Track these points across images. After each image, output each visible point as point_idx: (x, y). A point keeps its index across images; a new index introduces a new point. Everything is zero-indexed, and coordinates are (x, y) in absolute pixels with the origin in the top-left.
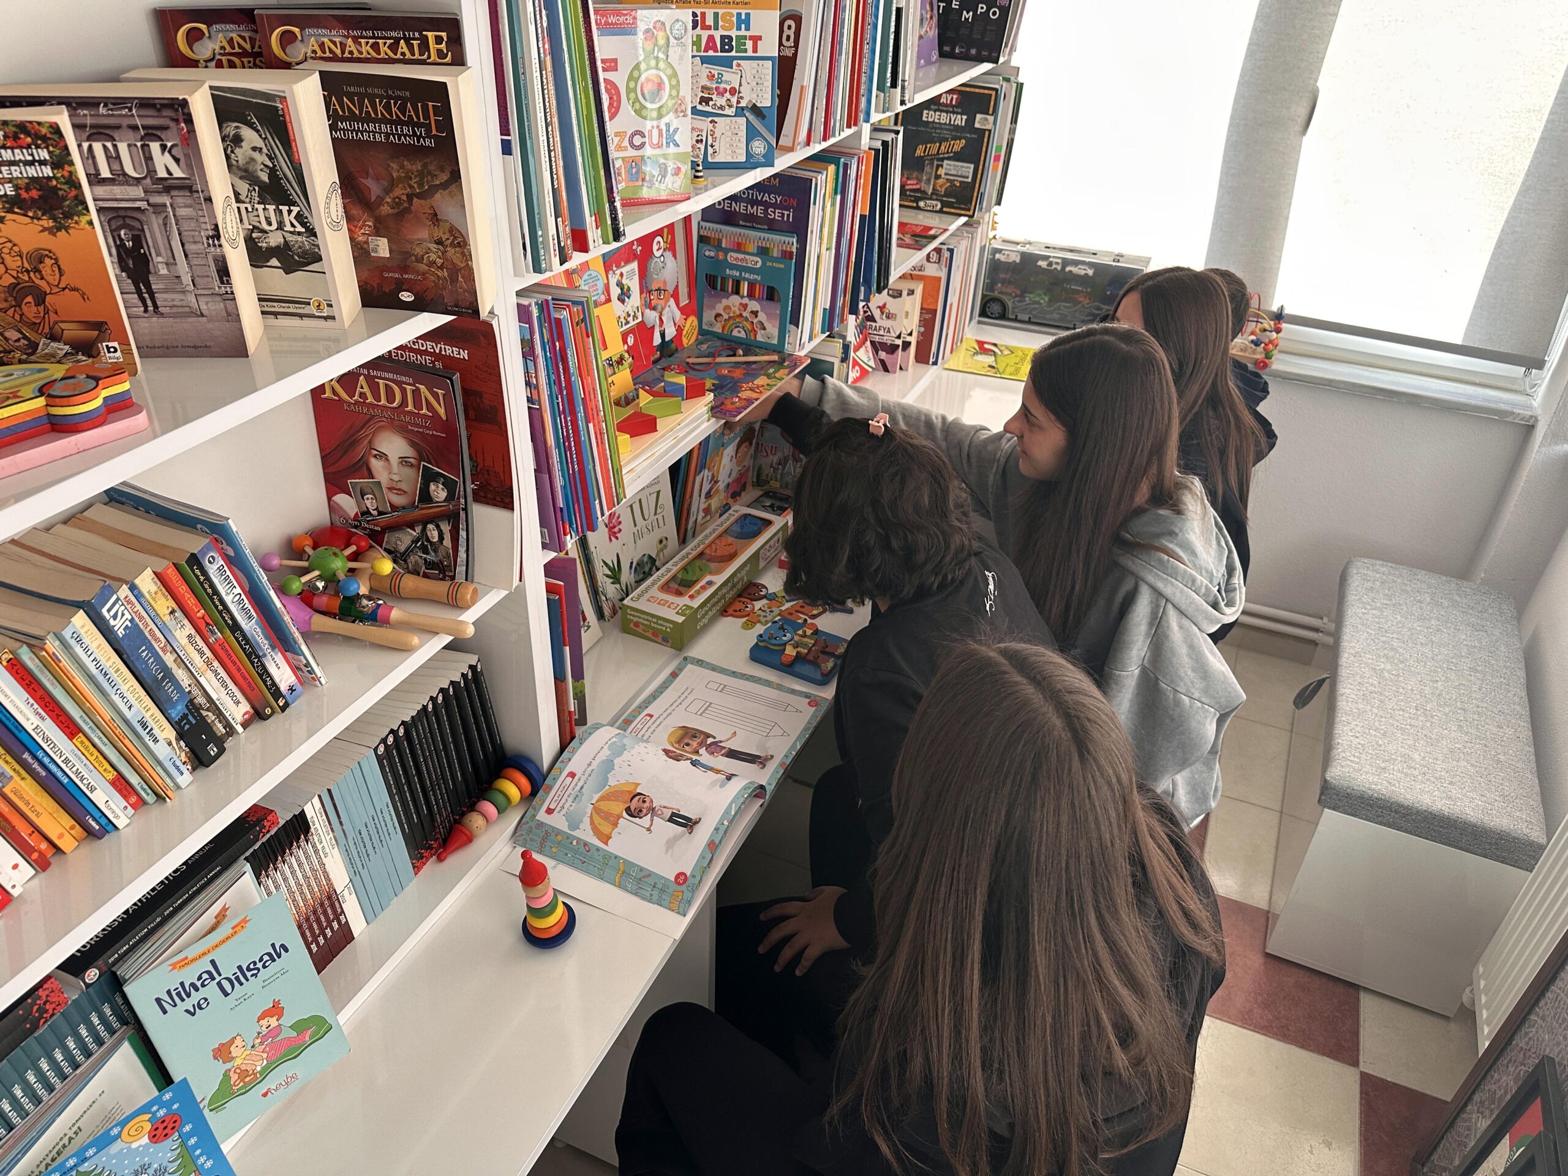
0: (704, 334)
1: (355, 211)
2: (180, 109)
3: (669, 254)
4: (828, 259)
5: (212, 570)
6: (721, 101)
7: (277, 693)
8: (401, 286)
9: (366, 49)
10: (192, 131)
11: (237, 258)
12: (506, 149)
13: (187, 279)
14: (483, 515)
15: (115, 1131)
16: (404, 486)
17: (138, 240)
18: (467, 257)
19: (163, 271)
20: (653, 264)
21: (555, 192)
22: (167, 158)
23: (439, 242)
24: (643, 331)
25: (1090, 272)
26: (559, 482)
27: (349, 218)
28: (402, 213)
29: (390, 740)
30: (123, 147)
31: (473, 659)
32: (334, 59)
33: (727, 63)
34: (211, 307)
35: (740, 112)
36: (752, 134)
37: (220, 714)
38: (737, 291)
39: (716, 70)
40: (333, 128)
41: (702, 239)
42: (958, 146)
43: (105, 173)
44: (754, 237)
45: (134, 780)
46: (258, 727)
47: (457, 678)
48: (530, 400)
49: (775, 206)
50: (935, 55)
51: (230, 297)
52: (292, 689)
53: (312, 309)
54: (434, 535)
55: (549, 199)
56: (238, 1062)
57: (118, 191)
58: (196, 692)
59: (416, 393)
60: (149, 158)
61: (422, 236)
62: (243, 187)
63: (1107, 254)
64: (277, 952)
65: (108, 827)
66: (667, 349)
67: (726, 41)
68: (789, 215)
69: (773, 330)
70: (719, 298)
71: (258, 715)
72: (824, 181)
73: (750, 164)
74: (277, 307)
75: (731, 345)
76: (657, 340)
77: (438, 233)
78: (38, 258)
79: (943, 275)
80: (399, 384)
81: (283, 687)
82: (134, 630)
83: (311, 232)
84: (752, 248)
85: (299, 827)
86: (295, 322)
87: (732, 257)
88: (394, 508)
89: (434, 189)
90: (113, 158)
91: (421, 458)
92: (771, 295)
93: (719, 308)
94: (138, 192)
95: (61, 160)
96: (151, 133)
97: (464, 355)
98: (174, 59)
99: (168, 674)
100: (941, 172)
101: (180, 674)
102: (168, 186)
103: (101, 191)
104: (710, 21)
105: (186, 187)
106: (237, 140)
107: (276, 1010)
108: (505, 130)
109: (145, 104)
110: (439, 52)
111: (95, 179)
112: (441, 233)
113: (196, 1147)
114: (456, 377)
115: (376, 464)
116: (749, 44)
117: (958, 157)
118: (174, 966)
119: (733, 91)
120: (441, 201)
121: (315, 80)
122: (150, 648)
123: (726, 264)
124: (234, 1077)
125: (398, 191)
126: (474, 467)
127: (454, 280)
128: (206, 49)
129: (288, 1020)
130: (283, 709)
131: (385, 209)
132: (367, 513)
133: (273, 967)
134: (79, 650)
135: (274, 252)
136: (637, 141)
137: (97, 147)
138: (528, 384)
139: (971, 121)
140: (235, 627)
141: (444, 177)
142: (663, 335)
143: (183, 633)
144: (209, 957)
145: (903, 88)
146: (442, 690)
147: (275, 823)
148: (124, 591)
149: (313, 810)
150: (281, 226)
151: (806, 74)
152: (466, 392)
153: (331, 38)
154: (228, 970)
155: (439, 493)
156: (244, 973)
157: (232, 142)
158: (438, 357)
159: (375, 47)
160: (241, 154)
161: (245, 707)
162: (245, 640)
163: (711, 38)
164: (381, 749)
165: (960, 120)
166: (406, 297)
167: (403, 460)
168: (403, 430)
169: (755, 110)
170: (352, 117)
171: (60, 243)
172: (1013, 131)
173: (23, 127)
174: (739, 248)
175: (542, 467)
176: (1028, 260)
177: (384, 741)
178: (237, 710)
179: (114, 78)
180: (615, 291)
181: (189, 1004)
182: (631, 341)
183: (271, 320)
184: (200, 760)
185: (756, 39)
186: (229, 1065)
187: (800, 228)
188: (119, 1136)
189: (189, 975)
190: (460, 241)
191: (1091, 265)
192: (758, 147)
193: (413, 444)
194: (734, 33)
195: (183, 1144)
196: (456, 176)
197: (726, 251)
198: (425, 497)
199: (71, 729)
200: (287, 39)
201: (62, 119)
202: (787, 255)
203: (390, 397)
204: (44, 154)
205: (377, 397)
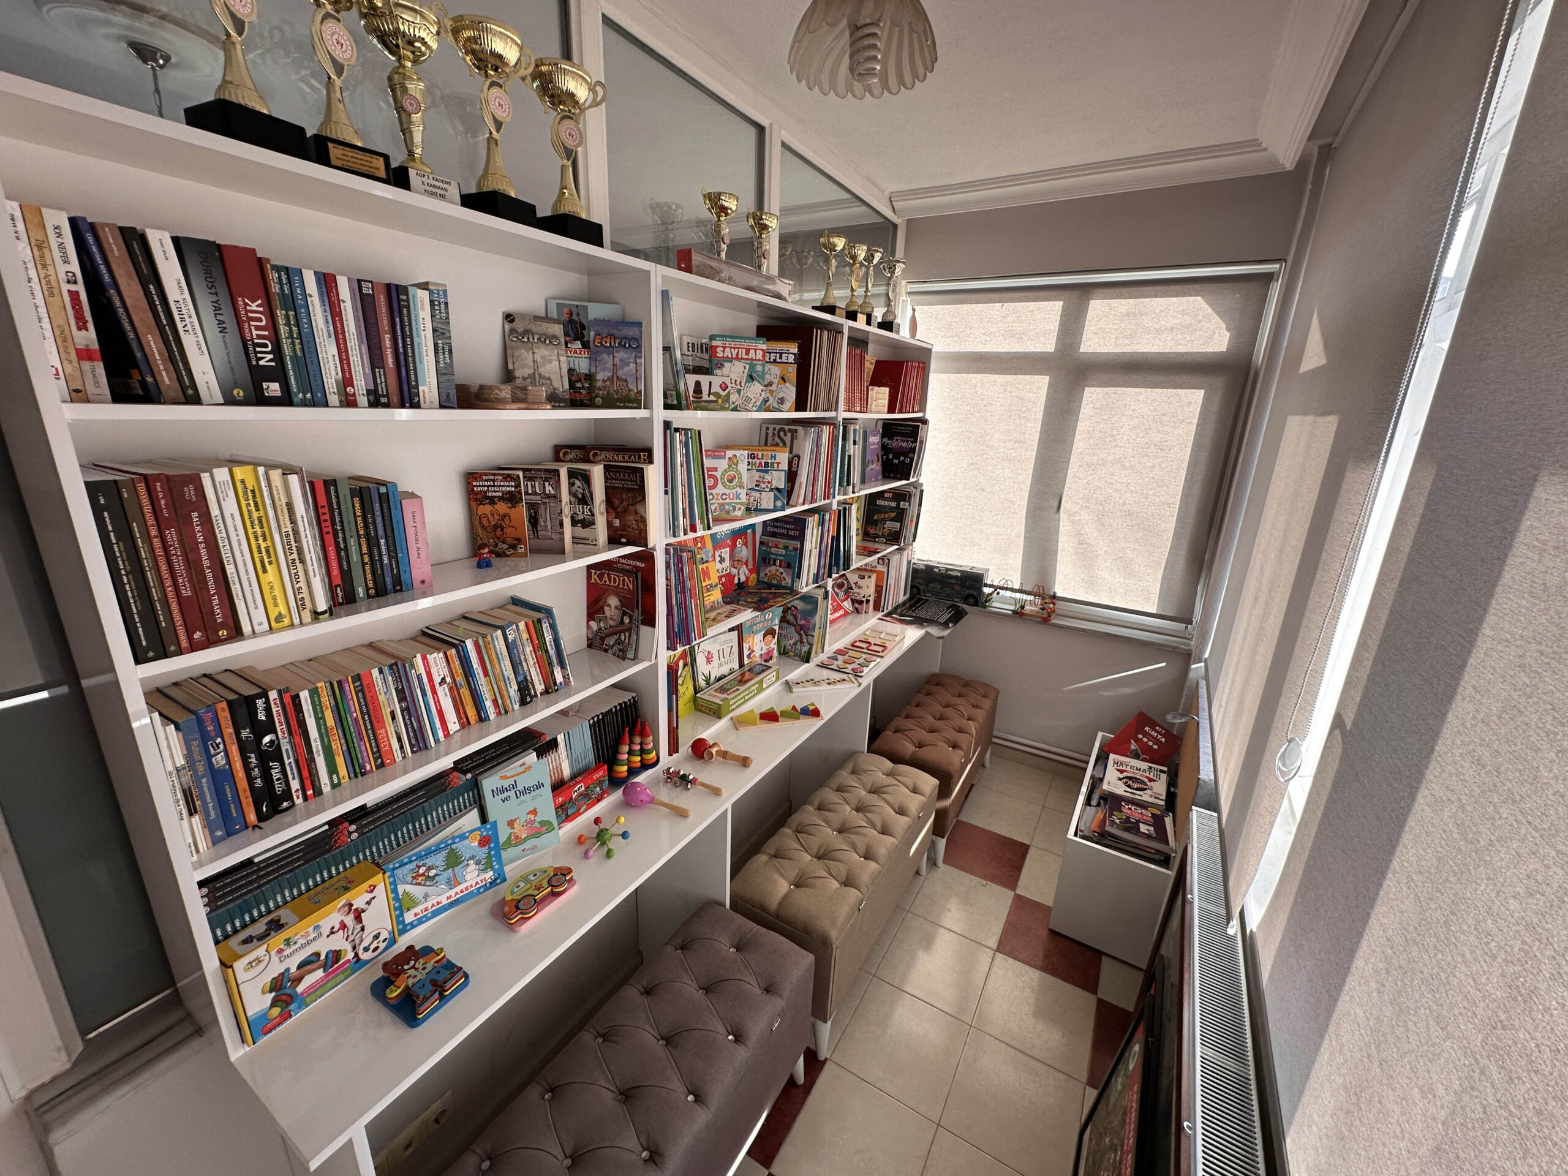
0: (759, 581)
1: (610, 510)
2: (557, 472)
3: (744, 547)
4: (815, 552)
5: (544, 626)
6: (764, 486)
7: (555, 684)
8: (622, 536)
9: (621, 458)
10: (559, 479)
11: (567, 522)
12: (666, 492)
13: (549, 527)
14: (644, 630)
15: (467, 834)
16: (615, 618)
17: (536, 513)
18: (645, 526)
19: (542, 524)
20: (736, 550)
21: (684, 510)
22: (550, 488)
23: (637, 521)
24: (730, 576)
25: (959, 574)
26: (676, 620)
27: (607, 512)
28: (625, 511)
29: (596, 719)
30: (537, 484)
31: (634, 695)
32: (610, 461)
33: (767, 472)
34: (556, 536)
35: (771, 490)
36: (776, 498)
37: (534, 687)
38: (774, 564)
39: (762, 474)
40: (606, 482)
41: (761, 543)
42: (893, 515)
43: (530, 492)
44: (782, 542)
45: (500, 702)
46: (546, 696)
47: (626, 700)
48: (667, 585)
49: (791, 530)
50: (880, 477)
51: (563, 533)
52: (561, 684)
53: (590, 542)
54: (623, 638)
55: (681, 511)
56: (516, 830)
57: (533, 497)
58: (528, 674)
59: (624, 580)
60: (544, 487)
61: (631, 518)
62: (573, 499)
63: (967, 566)
64: (540, 786)
65: (487, 719)
66: (740, 585)
67: (766, 464)
68: (797, 533)
69: (789, 581)
70: (767, 567)
71: (547, 692)
72: (812, 521)
73: (774, 510)
74: (578, 541)
75: (770, 586)
76: (736, 581)
77: (637, 518)
78: (505, 516)
79: (885, 570)
80: (618, 576)
81: (558, 682)
82: (514, 641)
83: (593, 515)
84: (781, 546)
85: (553, 744)
86: (583, 546)
87: (773, 550)
88: (611, 627)
89: (636, 503)
90: (533, 487)
91: (622, 606)
92: (789, 566)
93: (767, 571)
94: (539, 498)
95: (518, 486)
96: (546, 480)
97: (643, 565)
98: (557, 459)
99: (521, 663)
100: (886, 526)
101: (524, 664)
102: (549, 496)
103: (528, 497)
104: (760, 456)
105: (554, 497)
106: (573, 484)
107: (534, 812)
108: (666, 486)
109: (546, 470)
110: (645, 460)
111: (527, 493)
112: (638, 518)
113: (493, 856)
114: (639, 574)
115: (606, 609)
116: (776, 465)
117: (893, 520)
118: (501, 777)
119: (769, 482)
120: (639, 507)
121: (602, 466)
122: (518, 650)
123: (770, 553)
124: (513, 837)
125: (625, 503)
126: (643, 610)
127: (640, 533)
128: (569, 457)
129: (538, 819)
130: (557, 690)
131: (620, 509)
132: (600, 629)
133: (537, 792)
134: (496, 642)
135: (581, 521)
136: (724, 497)
137: (529, 483)
138: (667, 579)
139: (898, 505)
140: (547, 651)
141: (640, 498)
142: (739, 579)
143: (529, 649)
144: (513, 779)
145: (853, 487)
146: (619, 704)
147: (545, 739)
148: (514, 626)
149: (560, 738)
150: (583, 512)
151: (803, 477)
152: (642, 580)
153: (609, 455)
154: (520, 787)
155: (627, 620)
156: (526, 790)
157: (571, 485)
158: (634, 566)
159: (624, 458)
160: (574, 489)
161: (543, 687)
162: (549, 657)
163: (760, 463)
164: (591, 721)
165: (894, 504)
166: (623, 540)
167: (616, 607)
168: (617, 595)
169: (778, 489)
170: (613, 479)
171: (513, 512)
172: (919, 510)
173: (509, 475)
174: (776, 546)
175: (670, 614)
176: (929, 569)
177: (593, 718)
178: (540, 687)
179: (539, 464)
180: (718, 559)
181: (503, 796)
182: (723, 580)
183: (575, 545)
184: (523, 703)
185: (778, 463)
186: (512, 831)
187: (801, 538)
188: (468, 837)
189: (506, 783)
190: (643, 521)
191: (959, 571)
192: (779, 503)
193: (620, 600)
194: (769, 461)
195: (489, 853)
196: (644, 499)
197: (771, 548)
198: (622, 622)
199: (486, 674)
200: (595, 455)
201: (521, 474)
202: (795, 549)
203: (615, 583)
204: (513, 484)
205: (610, 582)
